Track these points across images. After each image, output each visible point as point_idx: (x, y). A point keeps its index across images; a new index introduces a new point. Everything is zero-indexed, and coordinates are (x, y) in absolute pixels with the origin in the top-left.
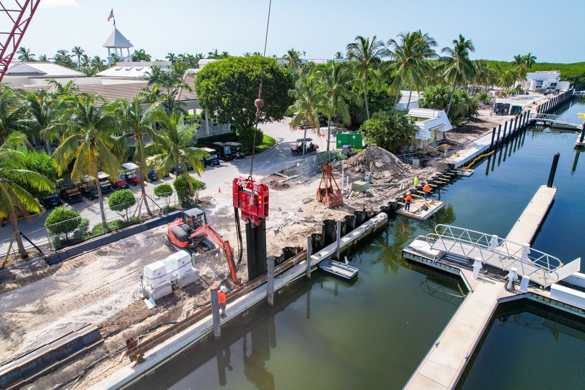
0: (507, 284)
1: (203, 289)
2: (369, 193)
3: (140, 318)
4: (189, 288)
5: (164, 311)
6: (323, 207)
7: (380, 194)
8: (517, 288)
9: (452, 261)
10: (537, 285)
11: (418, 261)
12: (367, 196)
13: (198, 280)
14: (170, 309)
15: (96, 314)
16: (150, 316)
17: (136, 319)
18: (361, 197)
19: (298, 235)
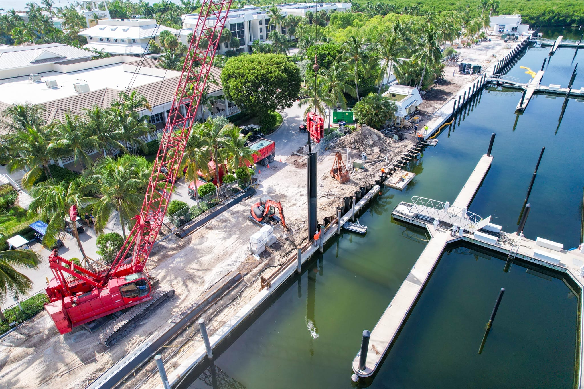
0: (452, 233)
1: (281, 246)
2: (365, 168)
3: (255, 265)
4: (274, 246)
5: (266, 260)
6: (336, 182)
7: (373, 168)
8: (457, 234)
9: (422, 219)
10: (468, 232)
11: (401, 219)
12: (364, 171)
13: (277, 241)
14: (268, 259)
15: (231, 265)
16: (260, 264)
17: (253, 266)
18: (360, 173)
19: (326, 206)
